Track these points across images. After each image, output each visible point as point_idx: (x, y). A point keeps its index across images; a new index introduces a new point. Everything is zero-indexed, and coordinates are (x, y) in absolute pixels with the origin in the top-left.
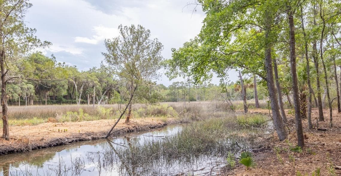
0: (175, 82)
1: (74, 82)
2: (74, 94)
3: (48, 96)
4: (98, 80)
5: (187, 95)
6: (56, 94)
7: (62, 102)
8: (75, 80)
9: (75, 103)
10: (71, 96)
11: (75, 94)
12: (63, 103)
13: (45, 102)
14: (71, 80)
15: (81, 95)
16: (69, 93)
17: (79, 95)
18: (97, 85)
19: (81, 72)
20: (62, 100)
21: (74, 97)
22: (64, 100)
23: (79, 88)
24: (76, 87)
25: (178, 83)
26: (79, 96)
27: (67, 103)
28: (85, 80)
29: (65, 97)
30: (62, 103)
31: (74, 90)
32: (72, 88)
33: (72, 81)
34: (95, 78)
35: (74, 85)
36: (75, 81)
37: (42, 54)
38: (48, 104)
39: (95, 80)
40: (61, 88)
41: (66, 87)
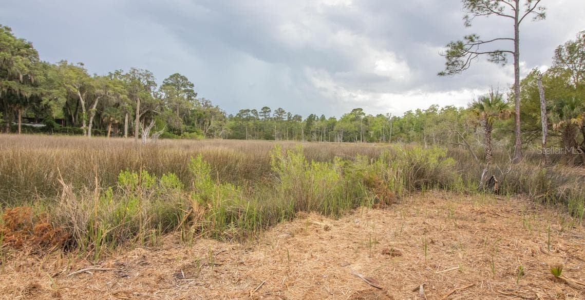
0: (244, 109)
1: (79, 94)
2: (77, 115)
3: (24, 118)
4: (127, 93)
5: (260, 130)
6: (41, 115)
7: (53, 130)
8: (82, 90)
9: (80, 133)
10: (71, 119)
11: (79, 117)
12: (57, 131)
13: (17, 127)
14: (72, 89)
15: (92, 118)
16: (66, 114)
17: (89, 118)
18: (126, 103)
19: (92, 76)
20: (53, 127)
21: (77, 121)
22: (57, 126)
23: (89, 104)
24: (83, 102)
25: (248, 111)
26: (89, 121)
27: (64, 132)
28: (102, 92)
29: (58, 121)
30: (54, 132)
31: (77, 109)
32: (74, 105)
33: (76, 91)
34: (122, 88)
35: (79, 100)
36: (81, 93)
37: (11, 33)
38: (23, 132)
39: (121, 93)
40: (51, 103)
41: (63, 101)
